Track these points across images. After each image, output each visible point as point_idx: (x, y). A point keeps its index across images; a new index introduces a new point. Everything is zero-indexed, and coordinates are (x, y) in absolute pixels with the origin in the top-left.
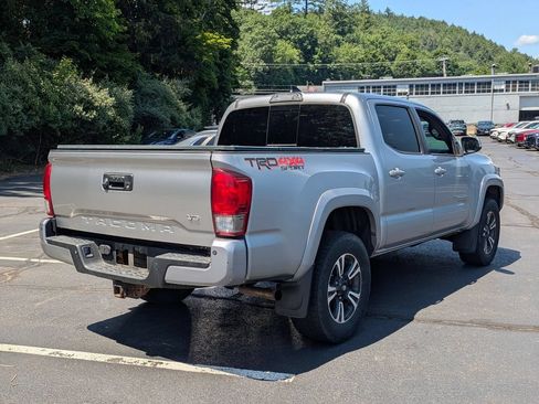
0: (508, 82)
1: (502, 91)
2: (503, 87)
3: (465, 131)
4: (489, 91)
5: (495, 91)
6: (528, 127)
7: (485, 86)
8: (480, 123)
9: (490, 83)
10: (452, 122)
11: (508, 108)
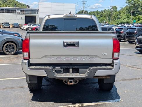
0: (21, 10)
1: (19, 13)
2: (20, 12)
3: (10, 26)
4: (16, 13)
5: (17, 13)
6: (32, 26)
7: (14, 11)
8: (14, 24)
9: (15, 10)
10: (5, 23)
11: (22, 19)
